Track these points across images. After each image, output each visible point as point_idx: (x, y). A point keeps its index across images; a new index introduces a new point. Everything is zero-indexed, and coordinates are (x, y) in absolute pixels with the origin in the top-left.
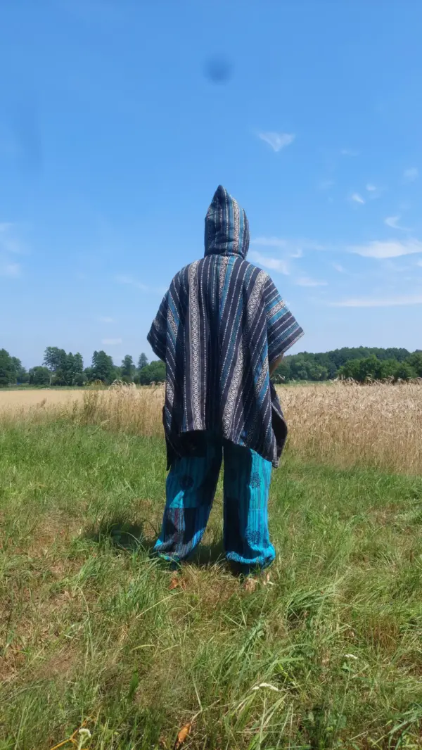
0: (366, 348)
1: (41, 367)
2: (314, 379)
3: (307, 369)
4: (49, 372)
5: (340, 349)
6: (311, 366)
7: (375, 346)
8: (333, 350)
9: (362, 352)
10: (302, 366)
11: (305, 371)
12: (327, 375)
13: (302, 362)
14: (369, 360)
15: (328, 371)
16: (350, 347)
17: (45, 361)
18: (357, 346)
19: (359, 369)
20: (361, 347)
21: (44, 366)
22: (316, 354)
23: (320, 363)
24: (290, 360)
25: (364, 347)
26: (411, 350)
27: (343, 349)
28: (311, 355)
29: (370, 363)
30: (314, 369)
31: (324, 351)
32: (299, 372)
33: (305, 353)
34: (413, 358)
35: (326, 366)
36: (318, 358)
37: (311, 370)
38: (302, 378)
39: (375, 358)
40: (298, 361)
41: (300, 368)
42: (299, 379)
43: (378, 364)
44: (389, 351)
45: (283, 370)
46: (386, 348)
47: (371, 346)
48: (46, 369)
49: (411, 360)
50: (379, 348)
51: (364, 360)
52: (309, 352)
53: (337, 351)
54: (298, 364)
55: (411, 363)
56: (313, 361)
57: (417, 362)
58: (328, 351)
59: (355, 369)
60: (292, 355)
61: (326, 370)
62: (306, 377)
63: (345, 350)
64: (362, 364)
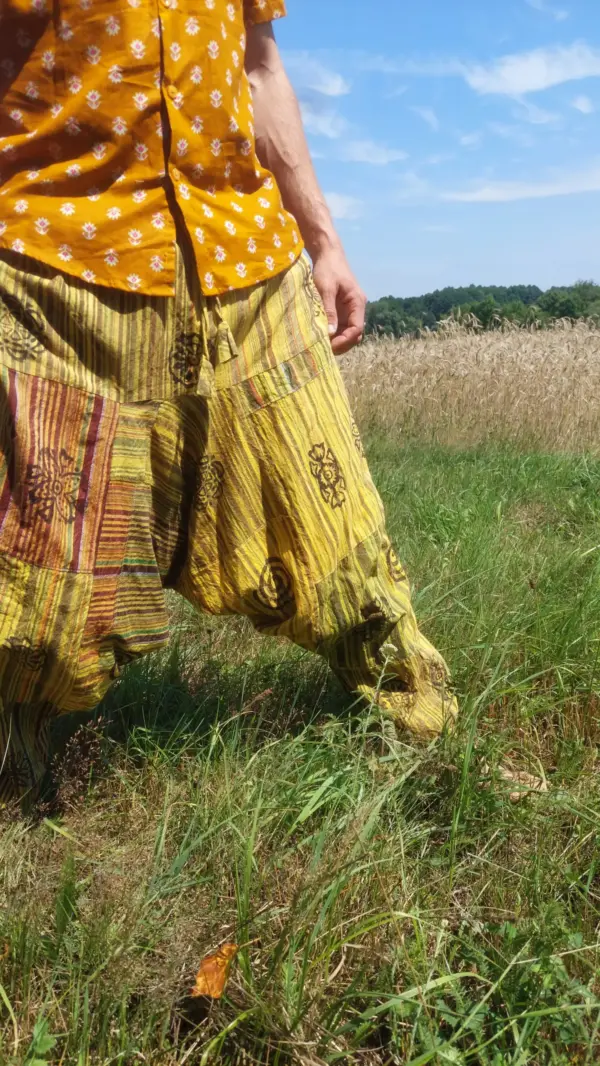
0: (480, 287)
5: (441, 289)
6: (400, 317)
7: (492, 284)
8: (432, 292)
9: (473, 293)
10: (386, 318)
13: (387, 312)
14: (484, 305)
16: (456, 287)
18: (466, 285)
20: (472, 286)
22: (407, 300)
23: (412, 314)
25: (476, 285)
26: (544, 288)
27: (445, 289)
28: (400, 300)
29: (485, 309)
31: (418, 295)
33: (391, 298)
34: (547, 299)
36: (408, 305)
37: (399, 324)
39: (492, 300)
40: (380, 311)
41: (383, 322)
44: (513, 290)
46: (508, 286)
49: (545, 301)
50: (498, 286)
51: (477, 305)
52: (396, 296)
53: (437, 292)
54: (380, 315)
55: (545, 306)
56: (402, 310)
57: (553, 304)
58: (424, 294)
61: (421, 323)
63: (449, 291)
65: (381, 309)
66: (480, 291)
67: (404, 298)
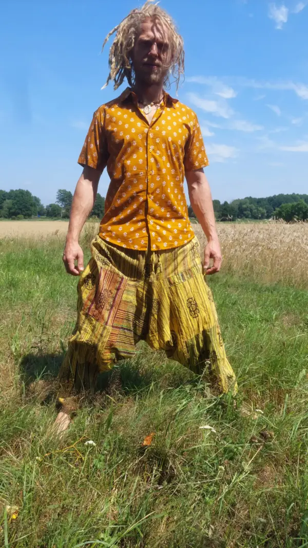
0: (298, 194)
1: (54, 204)
2: (255, 217)
3: (251, 210)
4: (61, 208)
5: (277, 194)
6: (254, 207)
7: (305, 193)
8: (272, 195)
9: (294, 197)
10: (247, 207)
11: (249, 212)
12: (266, 215)
13: (248, 204)
14: (299, 204)
15: (267, 212)
16: (285, 194)
17: (57, 200)
18: (290, 193)
19: (290, 211)
20: (294, 194)
21: (57, 203)
22: (259, 199)
23: (261, 206)
24: (238, 203)
25: (296, 193)
27: (279, 195)
28: (255, 199)
29: (299, 206)
30: (256, 211)
31: (265, 196)
32: (245, 212)
33: (250, 197)
35: (266, 208)
36: (259, 202)
37: (254, 211)
38: (247, 217)
39: (304, 202)
40: (244, 204)
41: (246, 209)
42: (244, 217)
43: (306, 207)
45: (232, 210)
47: (301, 193)
48: (58, 206)
51: (295, 203)
52: (253, 197)
53: (275, 197)
54: (244, 206)
56: (256, 204)
58: (268, 197)
59: (287, 211)
60: (240, 199)
61: (265, 211)
62: (250, 216)
63: (281, 196)
64: (293, 207)
65: (245, 203)
66: (298, 197)
67: (257, 198)
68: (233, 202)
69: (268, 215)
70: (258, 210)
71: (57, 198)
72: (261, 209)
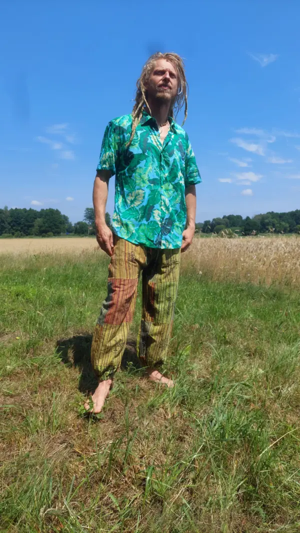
4: (89, 226)
6: (277, 222)
8: (294, 210)
10: (270, 222)
12: (289, 229)
13: (270, 219)
15: (290, 226)
17: (85, 218)
21: (84, 221)
22: (281, 213)
23: (283, 221)
24: (260, 218)
28: (277, 214)
30: (278, 225)
33: (272, 212)
35: (288, 223)
36: (281, 216)
40: (267, 219)
41: (268, 224)
45: (255, 225)
48: (86, 223)
52: (275, 212)
54: (267, 221)
56: (278, 219)
60: (262, 214)
61: (287, 225)
68: (255, 217)
69: (291, 229)
70: (280, 224)
71: (85, 216)
72: (283, 223)
